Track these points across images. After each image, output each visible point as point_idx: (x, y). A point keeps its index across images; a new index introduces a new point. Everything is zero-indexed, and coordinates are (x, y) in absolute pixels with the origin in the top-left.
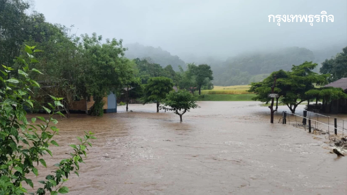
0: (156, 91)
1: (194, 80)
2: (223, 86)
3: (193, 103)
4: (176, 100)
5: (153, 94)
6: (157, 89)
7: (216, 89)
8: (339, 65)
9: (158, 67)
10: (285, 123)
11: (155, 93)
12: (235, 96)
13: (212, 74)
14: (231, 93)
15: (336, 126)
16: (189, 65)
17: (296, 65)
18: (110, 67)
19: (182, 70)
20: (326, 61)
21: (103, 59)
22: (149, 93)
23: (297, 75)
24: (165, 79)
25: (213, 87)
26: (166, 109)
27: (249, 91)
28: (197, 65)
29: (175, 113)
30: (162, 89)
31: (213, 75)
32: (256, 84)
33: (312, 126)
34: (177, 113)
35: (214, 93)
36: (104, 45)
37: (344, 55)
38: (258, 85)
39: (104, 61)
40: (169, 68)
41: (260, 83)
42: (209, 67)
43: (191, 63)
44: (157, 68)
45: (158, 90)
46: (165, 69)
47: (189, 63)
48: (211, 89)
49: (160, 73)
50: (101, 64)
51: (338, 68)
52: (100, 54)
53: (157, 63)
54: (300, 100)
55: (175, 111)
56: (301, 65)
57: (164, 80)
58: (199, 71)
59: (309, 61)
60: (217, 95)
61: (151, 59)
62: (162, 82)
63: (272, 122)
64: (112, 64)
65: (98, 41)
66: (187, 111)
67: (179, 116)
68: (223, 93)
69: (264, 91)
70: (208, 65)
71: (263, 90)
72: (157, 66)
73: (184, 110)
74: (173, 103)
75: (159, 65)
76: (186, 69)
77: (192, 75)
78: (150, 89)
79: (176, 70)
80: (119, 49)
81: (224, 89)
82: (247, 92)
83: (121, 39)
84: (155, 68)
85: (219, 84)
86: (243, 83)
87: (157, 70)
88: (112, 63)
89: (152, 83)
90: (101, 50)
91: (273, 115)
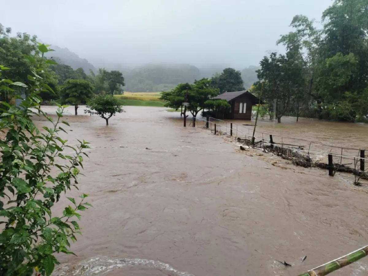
0: (75, 94)
1: (106, 85)
2: (131, 92)
3: (119, 108)
4: (102, 104)
5: (71, 97)
6: (76, 91)
7: (126, 94)
8: (221, 82)
9: (69, 69)
10: (195, 126)
11: (74, 96)
12: (145, 102)
13: (123, 80)
14: (141, 99)
15: (231, 128)
16: (100, 70)
17: (197, 80)
18: (24, 64)
19: (93, 74)
20: (213, 78)
21: (15, 55)
22: (67, 96)
23: (198, 88)
24: (84, 82)
25: (123, 93)
26: (92, 113)
27: (160, 99)
28: (110, 71)
29: (101, 117)
30: (82, 93)
31: (124, 82)
32: (166, 93)
33: (217, 130)
34: (103, 117)
35: (126, 98)
36: (12, 39)
37: (224, 75)
38: (168, 94)
39: (16, 57)
40: (81, 71)
41: (169, 92)
42: (121, 74)
43: (102, 68)
44: (67, 70)
45: (77, 93)
46: (76, 71)
47: (100, 68)
48: (121, 94)
49: (70, 75)
50: (12, 60)
51: (220, 84)
52: (9, 48)
53: (69, 65)
54: (200, 108)
55: (101, 115)
56: (200, 80)
57: (82, 83)
58: (111, 76)
59: (206, 78)
60: (129, 100)
61: (60, 59)
62: (80, 85)
63: (185, 125)
64: (25, 62)
65: (7, 33)
66: (113, 115)
67: (105, 120)
68: (134, 99)
69: (175, 100)
70: (120, 72)
71: (174, 98)
72: (67, 67)
73: (110, 114)
74: (100, 107)
75: (70, 67)
76: (97, 74)
77: (104, 80)
78: (67, 91)
79: (87, 73)
80: (33, 46)
81: (132, 95)
82: (159, 100)
83: (35, 36)
84: (66, 70)
85: (128, 90)
86: (148, 91)
87: (67, 72)
88: (26, 60)
89: (71, 85)
90: (11, 45)
91: (185, 119)
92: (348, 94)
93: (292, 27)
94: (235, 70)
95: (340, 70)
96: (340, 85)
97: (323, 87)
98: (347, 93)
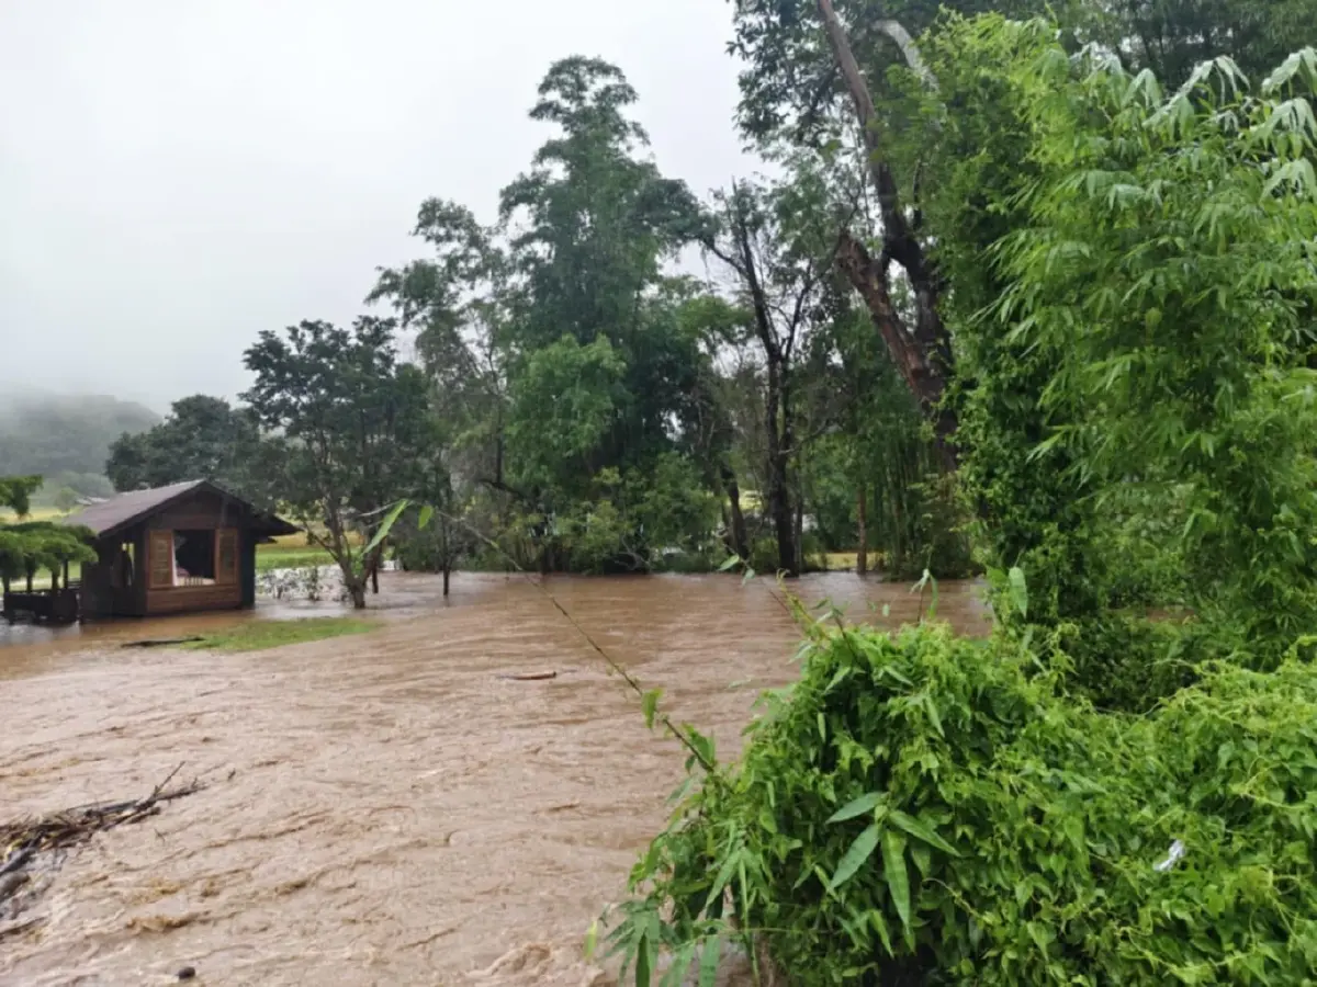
20: (125, 438)
92: (610, 475)
93: (421, 238)
94: (227, 406)
95: (579, 395)
96: (583, 444)
97: (533, 455)
98: (605, 471)
